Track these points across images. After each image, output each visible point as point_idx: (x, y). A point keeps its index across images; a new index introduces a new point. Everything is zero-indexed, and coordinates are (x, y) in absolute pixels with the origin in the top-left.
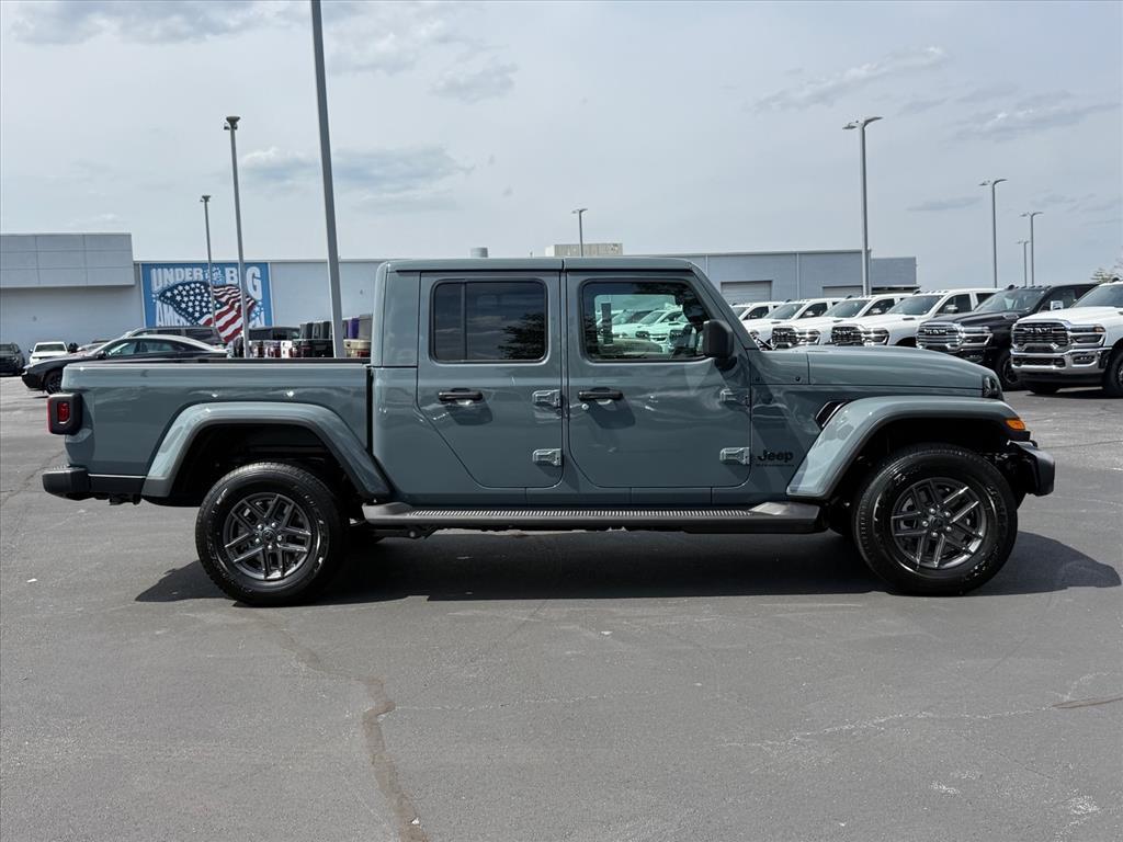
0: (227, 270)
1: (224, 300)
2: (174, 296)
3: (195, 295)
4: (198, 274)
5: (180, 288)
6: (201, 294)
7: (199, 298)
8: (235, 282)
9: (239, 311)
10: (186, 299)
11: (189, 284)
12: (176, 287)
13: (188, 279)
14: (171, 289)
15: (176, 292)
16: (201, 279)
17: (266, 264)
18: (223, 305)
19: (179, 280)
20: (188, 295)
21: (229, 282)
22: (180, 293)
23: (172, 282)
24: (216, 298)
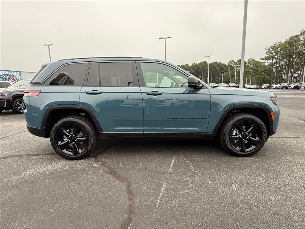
0: (13, 72)
1: (13, 78)
2: (2, 77)
3: (7, 77)
4: (7, 73)
5: (4, 75)
6: (8, 77)
7: (8, 78)
8: (14, 75)
9: (16, 81)
10: (5, 78)
11: (5, 75)
12: (3, 75)
13: (5, 74)
14: (2, 76)
15: (3, 76)
16: (8, 74)
17: (20, 72)
18: (13, 79)
19: (3, 74)
20: (5, 77)
21: (13, 75)
22: (4, 77)
23: (2, 74)
24: (11, 78)
